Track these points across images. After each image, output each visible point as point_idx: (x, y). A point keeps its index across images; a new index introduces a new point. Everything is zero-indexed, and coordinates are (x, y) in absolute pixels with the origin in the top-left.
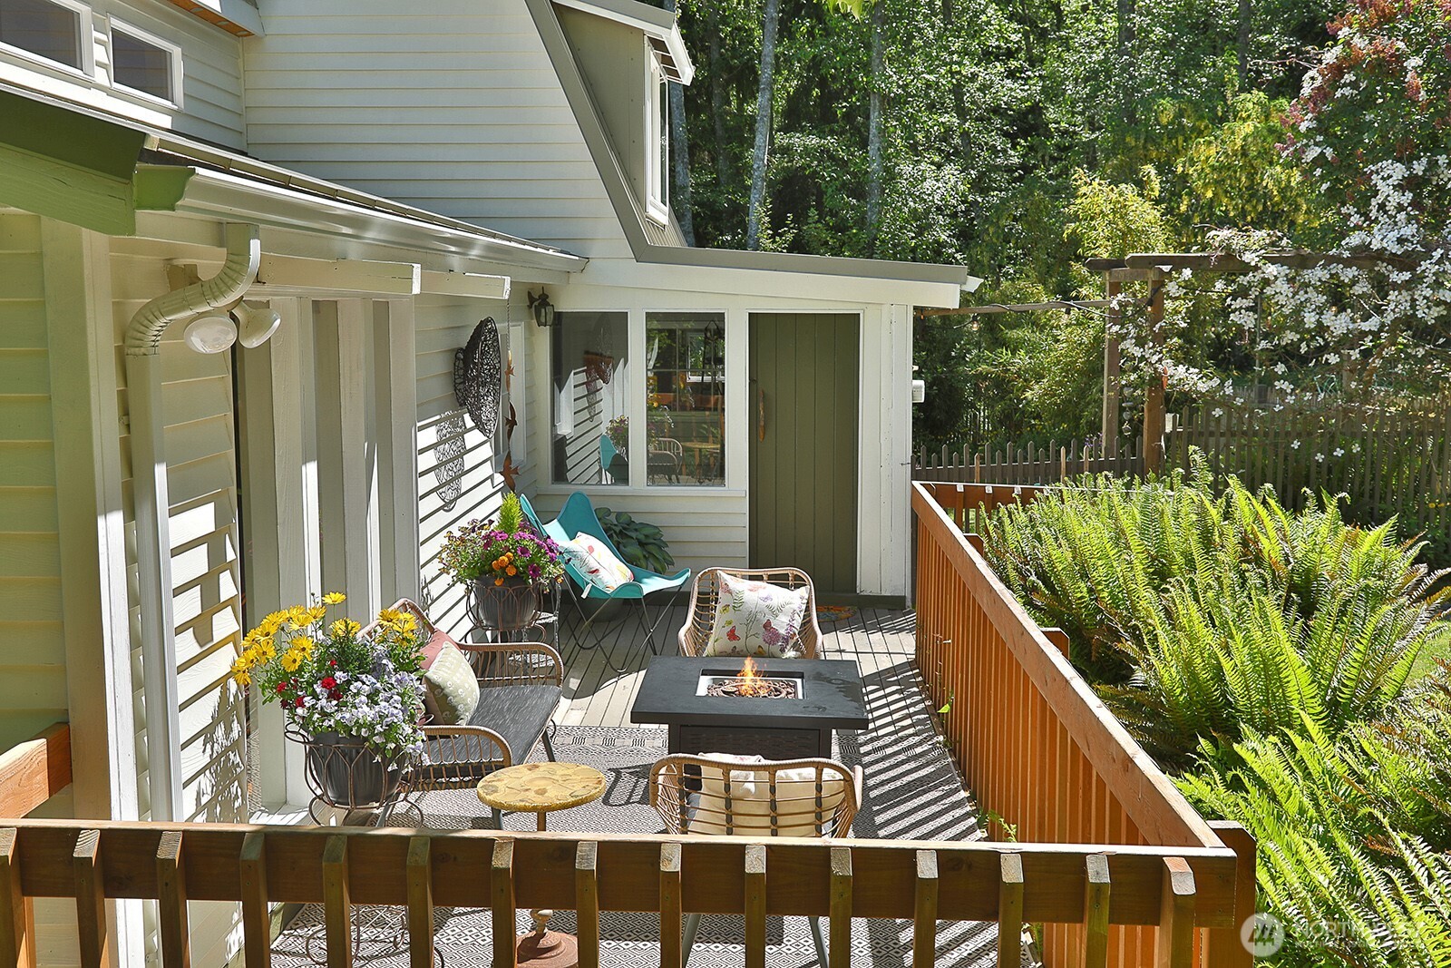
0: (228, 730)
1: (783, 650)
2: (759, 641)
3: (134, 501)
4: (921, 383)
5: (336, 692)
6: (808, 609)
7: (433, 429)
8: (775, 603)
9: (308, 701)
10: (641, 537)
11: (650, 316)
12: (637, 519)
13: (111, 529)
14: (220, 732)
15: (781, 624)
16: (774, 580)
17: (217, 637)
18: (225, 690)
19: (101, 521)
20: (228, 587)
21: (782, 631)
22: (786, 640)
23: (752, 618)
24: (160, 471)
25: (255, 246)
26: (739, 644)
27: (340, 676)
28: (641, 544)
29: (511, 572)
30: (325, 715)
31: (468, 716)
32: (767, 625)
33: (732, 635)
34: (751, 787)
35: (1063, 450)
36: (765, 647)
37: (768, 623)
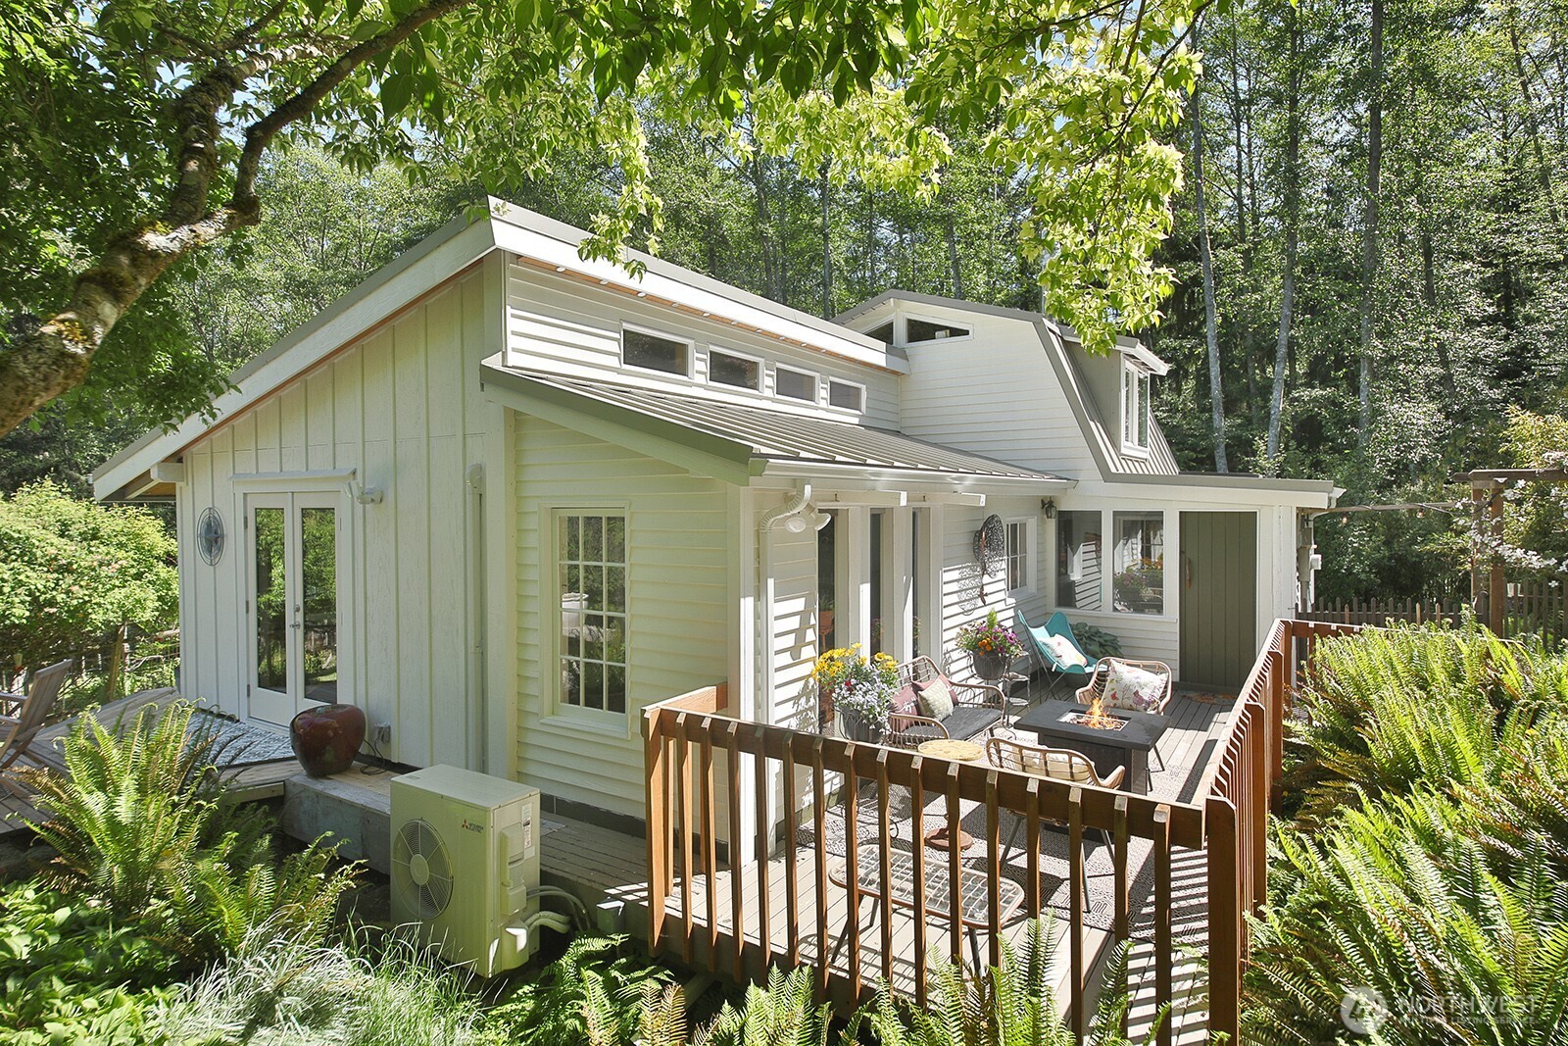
0: (808, 701)
1: (1146, 710)
2: (1131, 702)
3: (759, 594)
4: (1319, 556)
5: (851, 689)
6: (1166, 687)
7: (958, 572)
8: (1142, 681)
9: (838, 691)
10: (1101, 640)
11: (1116, 513)
12: (1103, 631)
13: (747, 605)
14: (803, 700)
15: (1145, 694)
16: (1145, 668)
17: (803, 657)
18: (807, 682)
19: (742, 600)
20: (811, 635)
21: (1146, 698)
22: (1149, 704)
23: (1127, 688)
24: (771, 582)
25: (808, 489)
26: (1119, 703)
27: (853, 681)
28: (1101, 645)
29: (989, 649)
30: (844, 698)
31: (941, 717)
32: (1136, 693)
33: (1114, 697)
34: (1037, 761)
35: (1418, 605)
36: (1134, 706)
37: (1137, 692)
